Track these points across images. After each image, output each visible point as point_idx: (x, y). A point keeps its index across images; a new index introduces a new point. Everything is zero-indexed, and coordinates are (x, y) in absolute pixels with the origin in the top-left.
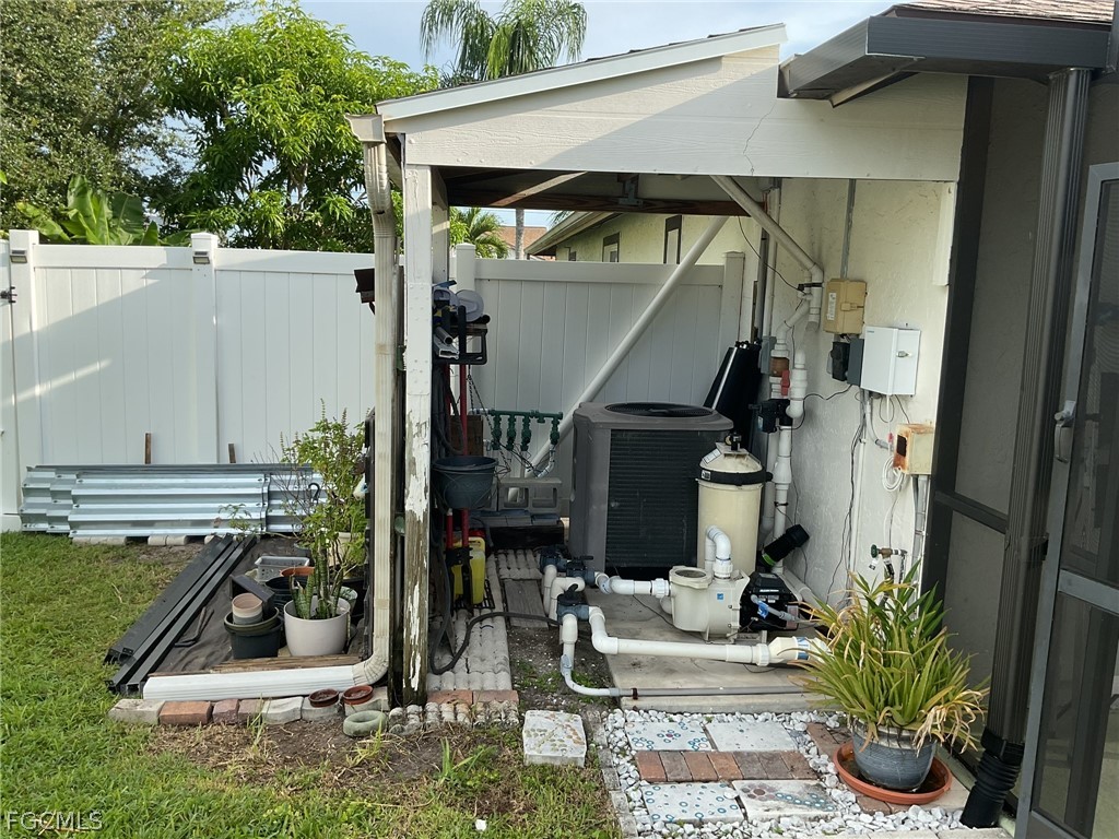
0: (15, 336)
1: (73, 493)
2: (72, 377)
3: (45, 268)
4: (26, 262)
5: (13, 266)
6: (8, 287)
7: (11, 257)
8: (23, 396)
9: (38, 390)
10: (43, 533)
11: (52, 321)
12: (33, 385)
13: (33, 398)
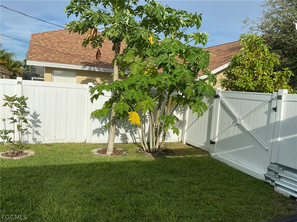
0: (276, 121)
1: (279, 174)
2: (290, 137)
3: (287, 101)
4: (281, 99)
5: (278, 100)
6: (276, 106)
7: (277, 97)
8: (275, 140)
9: (279, 139)
10: (269, 184)
11: (287, 118)
12: (277, 137)
13: (277, 141)
